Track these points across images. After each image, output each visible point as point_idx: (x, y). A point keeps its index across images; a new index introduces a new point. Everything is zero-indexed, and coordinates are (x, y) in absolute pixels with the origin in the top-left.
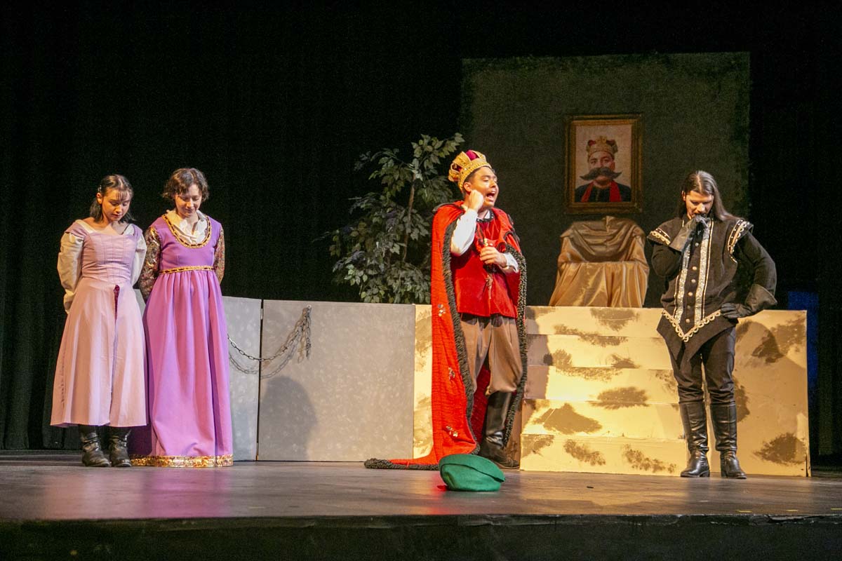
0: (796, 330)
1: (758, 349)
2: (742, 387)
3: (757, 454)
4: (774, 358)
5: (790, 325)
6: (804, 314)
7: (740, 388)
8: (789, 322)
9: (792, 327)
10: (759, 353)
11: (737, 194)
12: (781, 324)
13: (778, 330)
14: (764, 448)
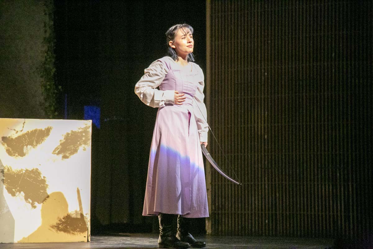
0: (84, 134)
1: (57, 148)
2: (44, 177)
3: (53, 227)
4: (67, 155)
5: (80, 131)
6: (89, 123)
7: (42, 178)
8: (80, 129)
9: (81, 132)
10: (57, 152)
11: (46, 31)
12: (73, 131)
13: (72, 134)
14: (59, 222)
